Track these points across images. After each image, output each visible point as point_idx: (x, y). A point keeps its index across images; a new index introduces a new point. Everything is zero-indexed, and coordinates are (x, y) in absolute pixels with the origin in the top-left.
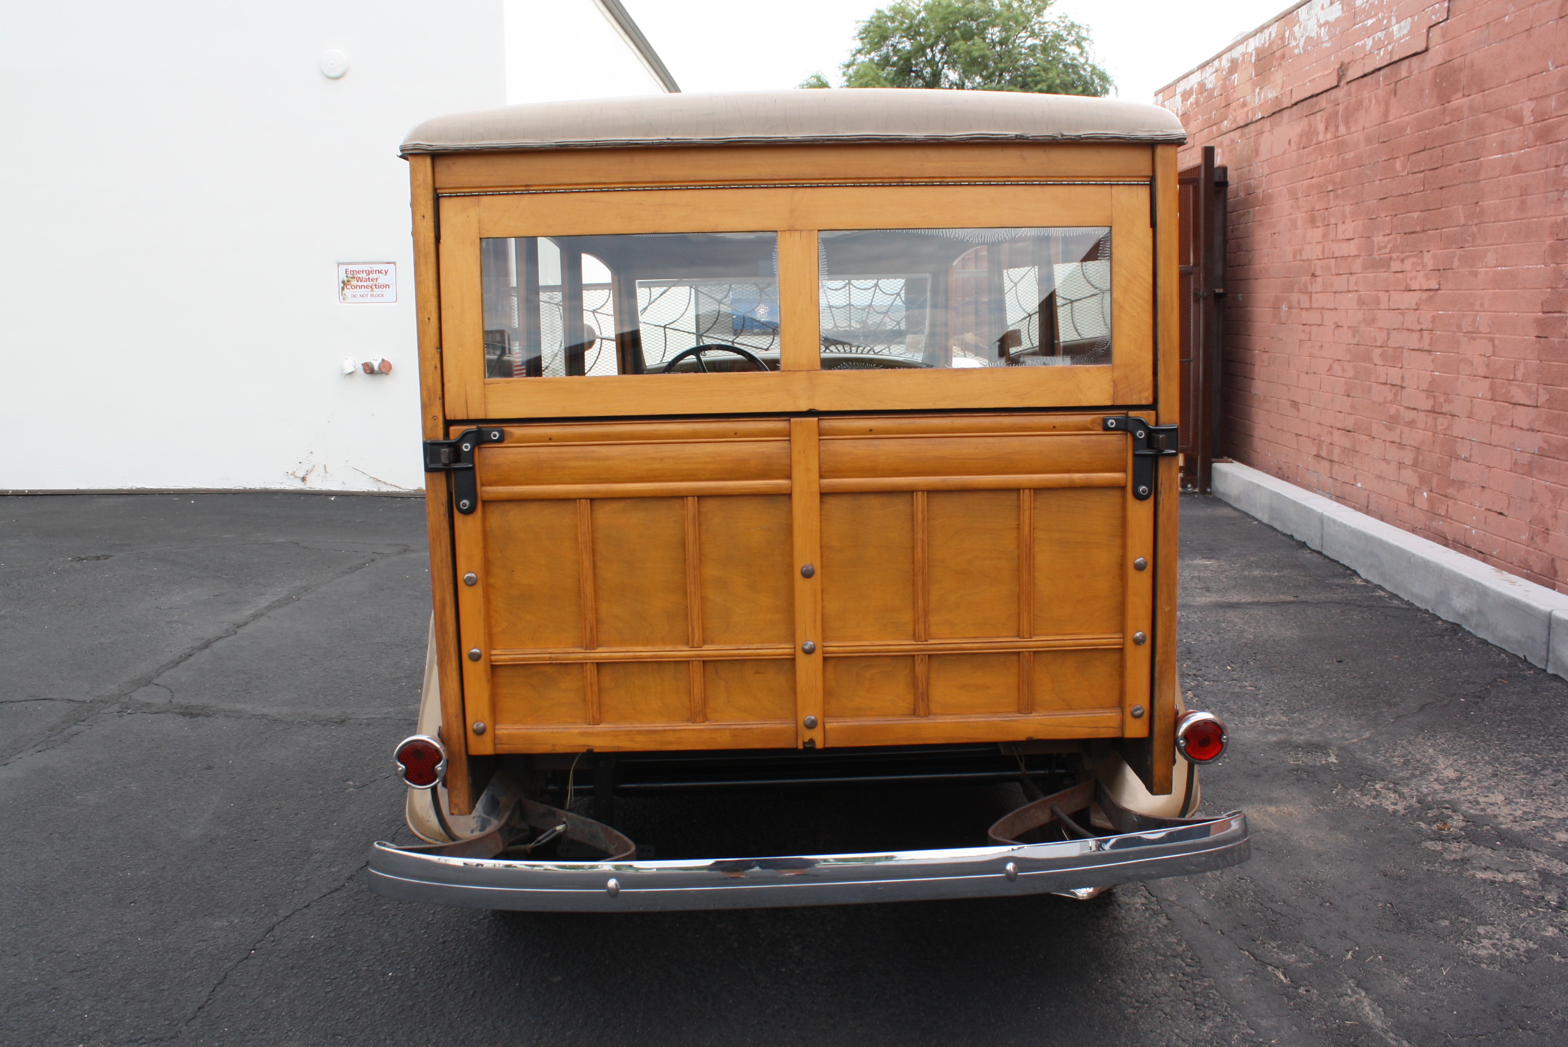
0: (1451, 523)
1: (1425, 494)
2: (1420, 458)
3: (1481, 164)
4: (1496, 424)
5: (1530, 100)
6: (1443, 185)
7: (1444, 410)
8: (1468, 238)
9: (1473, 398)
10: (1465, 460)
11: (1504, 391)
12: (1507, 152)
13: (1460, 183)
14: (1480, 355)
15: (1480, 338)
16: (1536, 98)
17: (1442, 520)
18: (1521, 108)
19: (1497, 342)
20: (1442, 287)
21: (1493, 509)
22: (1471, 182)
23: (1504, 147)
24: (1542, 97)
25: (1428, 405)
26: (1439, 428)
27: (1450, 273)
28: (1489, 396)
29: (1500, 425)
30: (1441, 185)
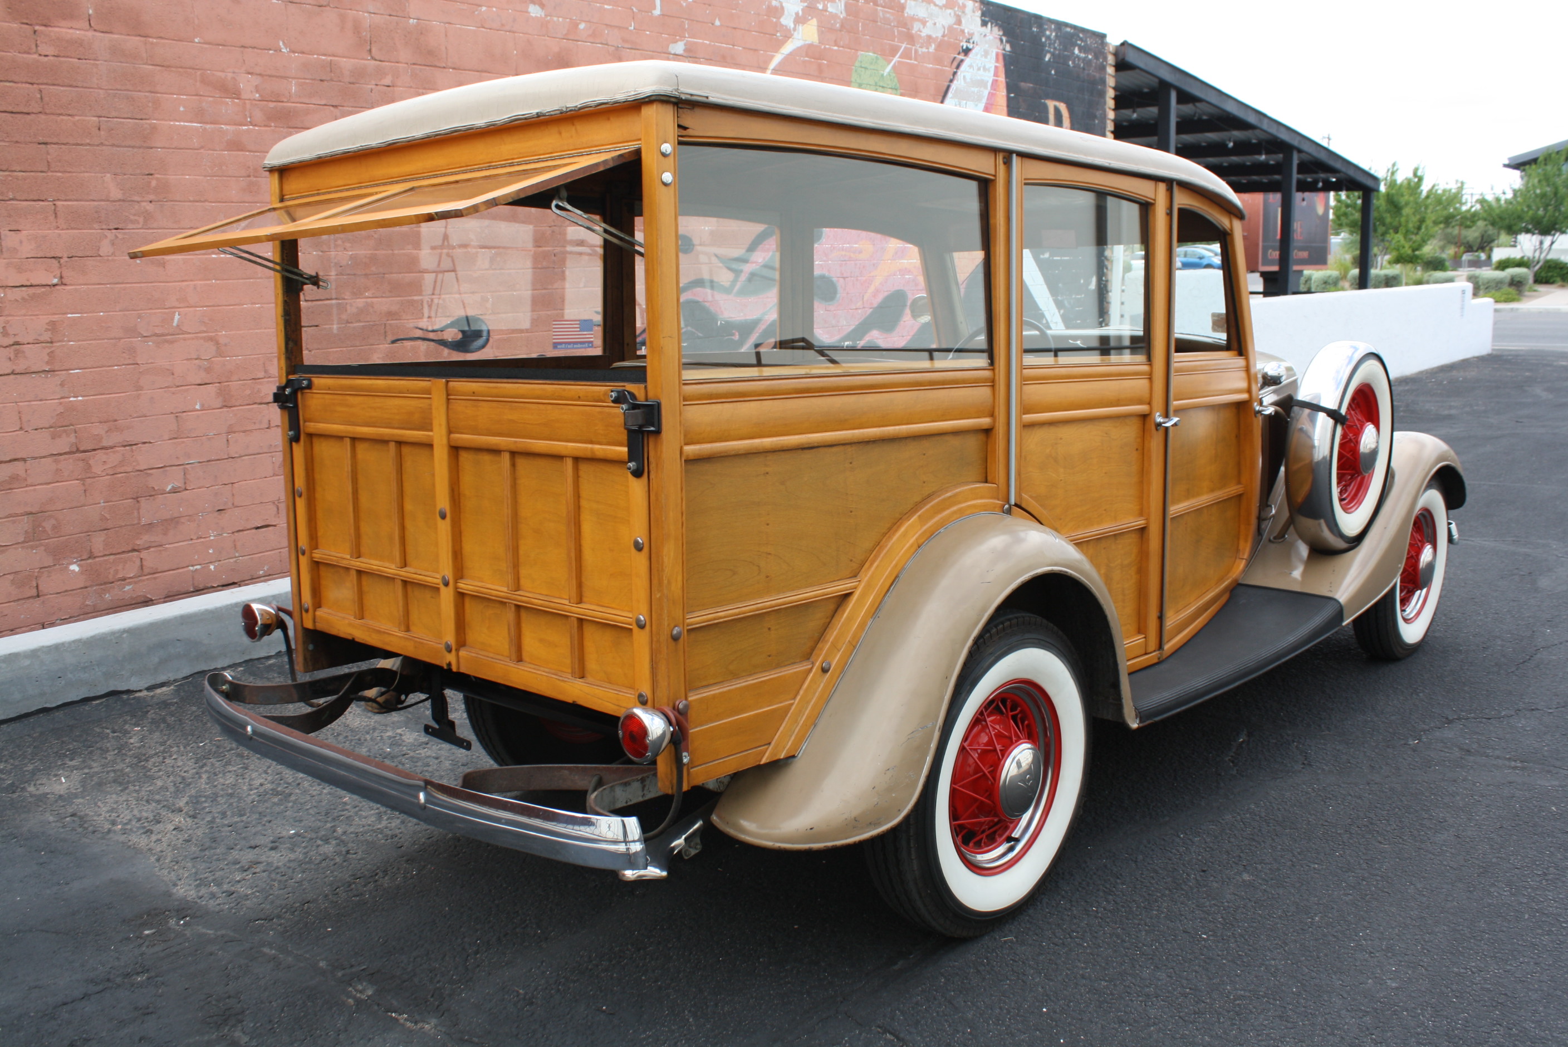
0: (155, 578)
1: (74, 568)
2: (48, 525)
3: (154, 128)
4: (234, 432)
5: (249, 73)
6: (48, 140)
7: (105, 444)
8: (132, 217)
9: (177, 416)
10: (174, 491)
11: (248, 392)
12: (211, 123)
13: (102, 144)
14: (187, 359)
15: (185, 339)
16: (260, 75)
17: (129, 584)
18: (233, 78)
19: (222, 341)
20: (64, 281)
21: (249, 527)
22: (133, 147)
23: (199, 115)
24: (270, 76)
25: (64, 444)
26: (97, 469)
27: (90, 262)
28: (218, 403)
29: (244, 432)
30: (41, 139)
